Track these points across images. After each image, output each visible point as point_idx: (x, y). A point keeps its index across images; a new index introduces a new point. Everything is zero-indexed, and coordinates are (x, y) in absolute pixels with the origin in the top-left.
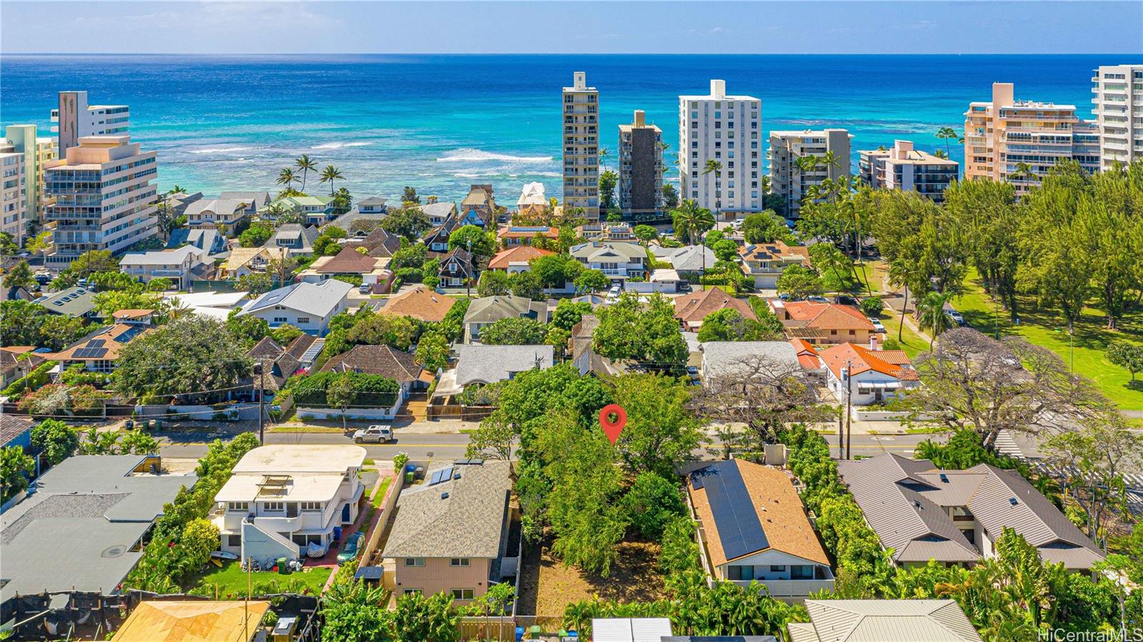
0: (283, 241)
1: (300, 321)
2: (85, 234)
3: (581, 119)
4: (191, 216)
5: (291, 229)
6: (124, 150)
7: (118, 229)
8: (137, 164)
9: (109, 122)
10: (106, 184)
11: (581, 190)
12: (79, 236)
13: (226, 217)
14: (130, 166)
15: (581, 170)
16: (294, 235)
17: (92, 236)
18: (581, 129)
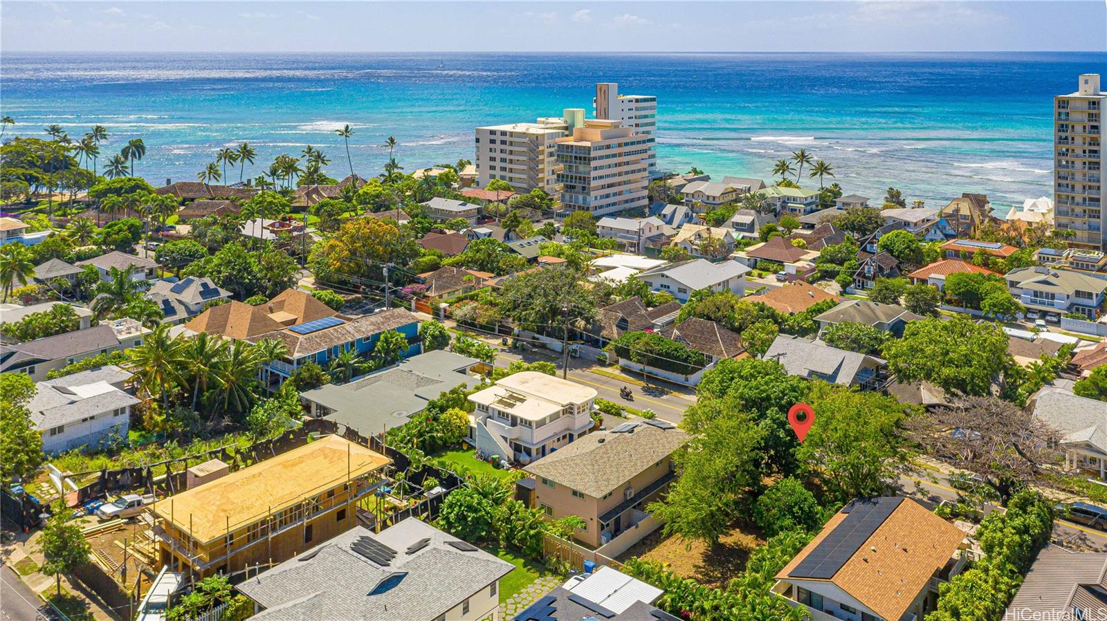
0: (737, 224)
1: (680, 290)
2: (581, 197)
3: (1079, 128)
4: (687, 194)
5: (746, 214)
6: (615, 132)
7: (608, 196)
8: (626, 144)
9: (637, 109)
10: (595, 159)
11: (1078, 210)
12: (577, 198)
13: (714, 198)
14: (620, 145)
15: (1078, 187)
16: (747, 219)
17: (584, 199)
18: (1079, 141)
